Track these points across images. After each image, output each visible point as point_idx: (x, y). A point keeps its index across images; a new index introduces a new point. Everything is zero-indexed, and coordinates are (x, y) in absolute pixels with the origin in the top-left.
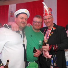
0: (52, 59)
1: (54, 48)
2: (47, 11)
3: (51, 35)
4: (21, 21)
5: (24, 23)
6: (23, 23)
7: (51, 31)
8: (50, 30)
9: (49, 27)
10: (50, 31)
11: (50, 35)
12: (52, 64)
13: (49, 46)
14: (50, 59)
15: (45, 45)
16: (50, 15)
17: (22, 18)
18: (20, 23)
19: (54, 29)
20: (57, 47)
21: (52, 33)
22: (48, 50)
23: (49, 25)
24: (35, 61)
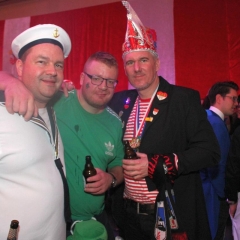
0: (161, 205)
1: (168, 166)
2: (137, 34)
3: (151, 119)
4: (39, 73)
5: (53, 79)
6: (48, 78)
7: (150, 103)
8: (148, 100)
9: (143, 89)
10: (148, 107)
11: (147, 119)
12: (161, 223)
13: (150, 159)
14: (152, 207)
15: (135, 157)
16: (148, 46)
17: (44, 61)
18: (37, 81)
19: (161, 98)
20: (177, 161)
21: (155, 113)
22: (146, 174)
23: (142, 84)
24: (95, 216)
